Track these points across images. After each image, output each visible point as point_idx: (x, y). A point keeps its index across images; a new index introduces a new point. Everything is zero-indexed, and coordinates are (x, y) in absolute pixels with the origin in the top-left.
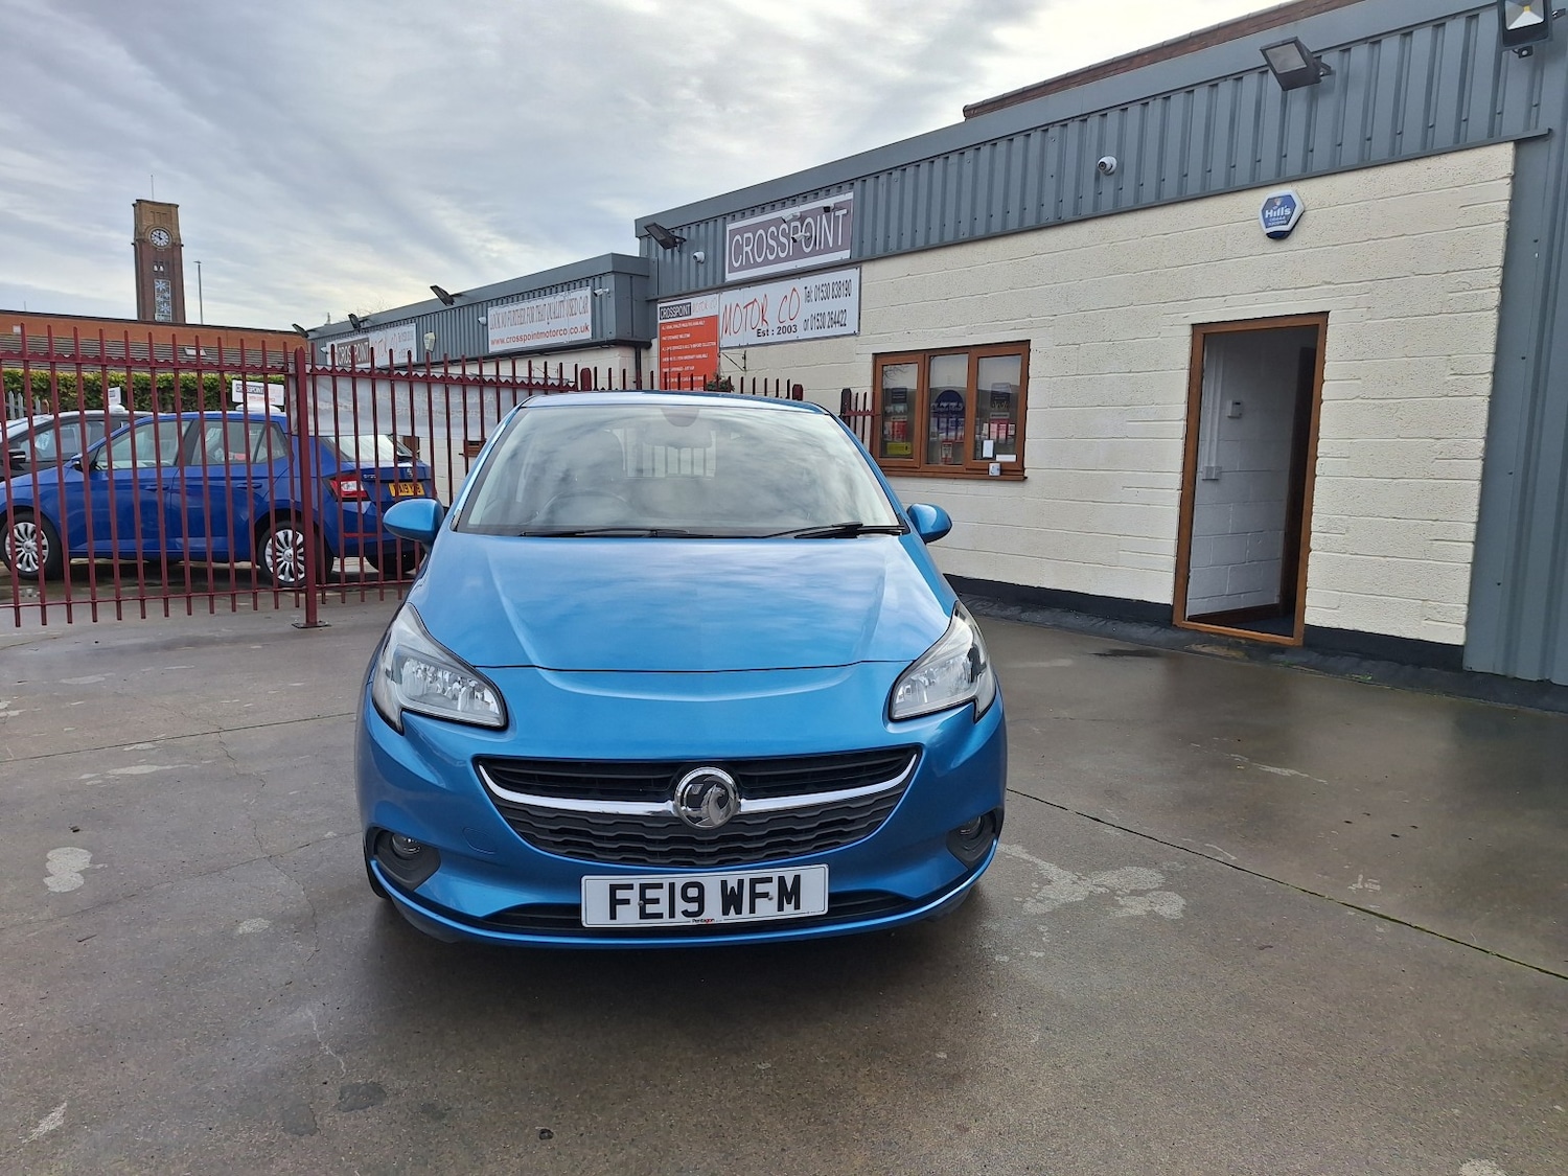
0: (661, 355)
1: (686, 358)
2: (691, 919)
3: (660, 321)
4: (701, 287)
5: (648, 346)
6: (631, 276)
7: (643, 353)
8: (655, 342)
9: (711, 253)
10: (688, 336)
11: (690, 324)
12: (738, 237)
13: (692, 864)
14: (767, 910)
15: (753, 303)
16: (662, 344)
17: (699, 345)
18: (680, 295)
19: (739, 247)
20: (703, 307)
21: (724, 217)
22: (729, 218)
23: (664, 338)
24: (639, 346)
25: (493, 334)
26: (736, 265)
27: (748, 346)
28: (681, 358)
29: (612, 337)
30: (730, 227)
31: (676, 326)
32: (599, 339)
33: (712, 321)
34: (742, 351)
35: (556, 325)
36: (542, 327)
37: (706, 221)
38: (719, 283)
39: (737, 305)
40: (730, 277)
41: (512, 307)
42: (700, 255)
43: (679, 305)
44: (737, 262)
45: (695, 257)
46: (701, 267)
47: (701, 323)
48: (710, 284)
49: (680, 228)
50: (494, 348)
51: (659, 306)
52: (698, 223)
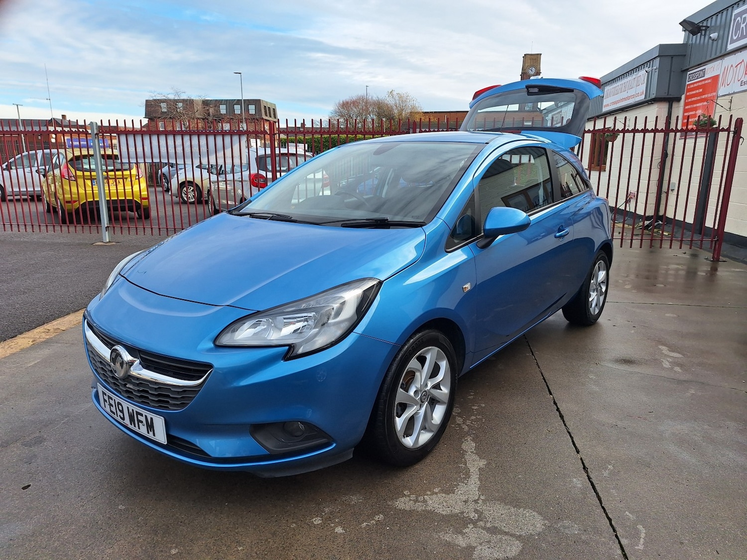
0: (686, 104)
1: (698, 105)
2: (122, 421)
3: (687, 83)
4: (713, 56)
5: (678, 100)
6: (672, 57)
7: (675, 105)
8: (683, 97)
9: (721, 33)
10: (701, 90)
11: (703, 83)
12: (739, 18)
13: (120, 393)
14: (143, 430)
15: (741, 63)
16: (687, 98)
17: (706, 96)
18: (701, 64)
19: (738, 25)
20: (711, 70)
21: (732, 6)
22: (735, 6)
23: (688, 94)
24: (671, 100)
25: (605, 102)
26: (735, 38)
27: (734, 93)
28: (695, 106)
29: (653, 96)
30: (736, 12)
31: (695, 85)
32: (648, 99)
33: (715, 79)
34: (729, 97)
35: (632, 92)
36: (624, 95)
37: (721, 12)
38: (723, 52)
39: (732, 66)
40: (730, 47)
41: (615, 85)
42: (714, 35)
43: (699, 71)
44: (735, 36)
45: (710, 37)
46: (715, 43)
47: (709, 81)
48: (718, 54)
49: (707, 19)
50: (605, 110)
51: (689, 73)
52: (716, 14)
